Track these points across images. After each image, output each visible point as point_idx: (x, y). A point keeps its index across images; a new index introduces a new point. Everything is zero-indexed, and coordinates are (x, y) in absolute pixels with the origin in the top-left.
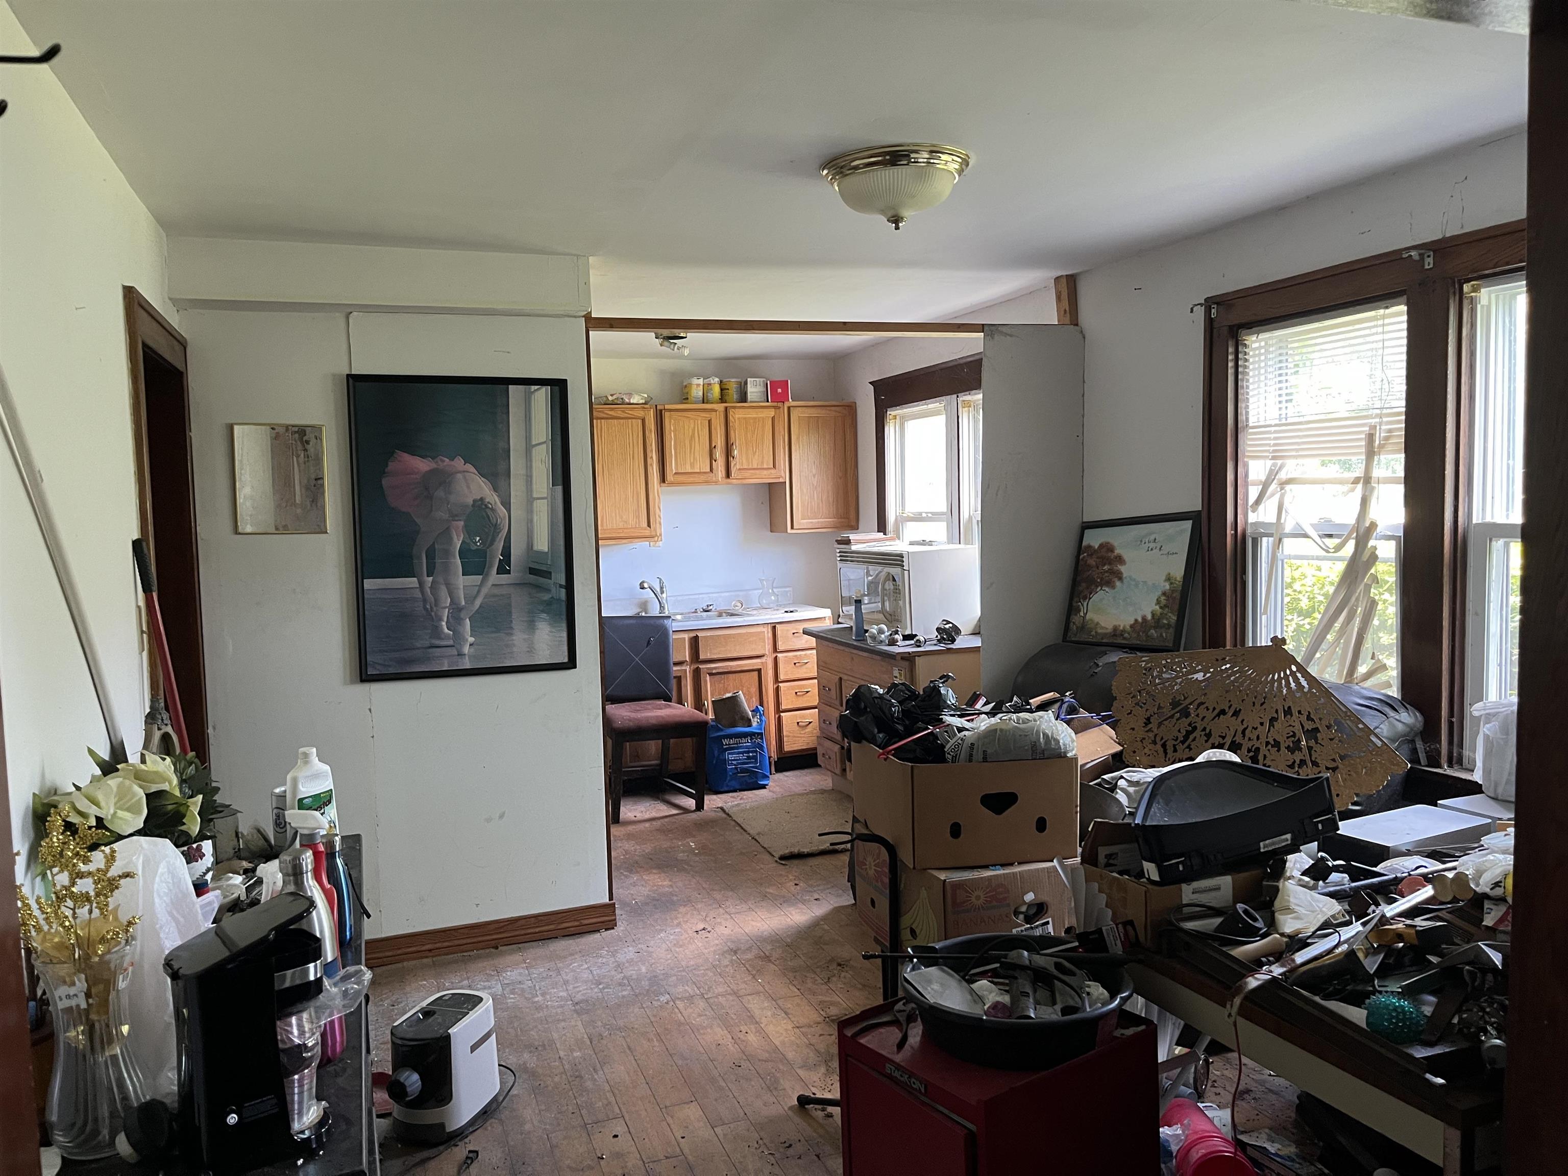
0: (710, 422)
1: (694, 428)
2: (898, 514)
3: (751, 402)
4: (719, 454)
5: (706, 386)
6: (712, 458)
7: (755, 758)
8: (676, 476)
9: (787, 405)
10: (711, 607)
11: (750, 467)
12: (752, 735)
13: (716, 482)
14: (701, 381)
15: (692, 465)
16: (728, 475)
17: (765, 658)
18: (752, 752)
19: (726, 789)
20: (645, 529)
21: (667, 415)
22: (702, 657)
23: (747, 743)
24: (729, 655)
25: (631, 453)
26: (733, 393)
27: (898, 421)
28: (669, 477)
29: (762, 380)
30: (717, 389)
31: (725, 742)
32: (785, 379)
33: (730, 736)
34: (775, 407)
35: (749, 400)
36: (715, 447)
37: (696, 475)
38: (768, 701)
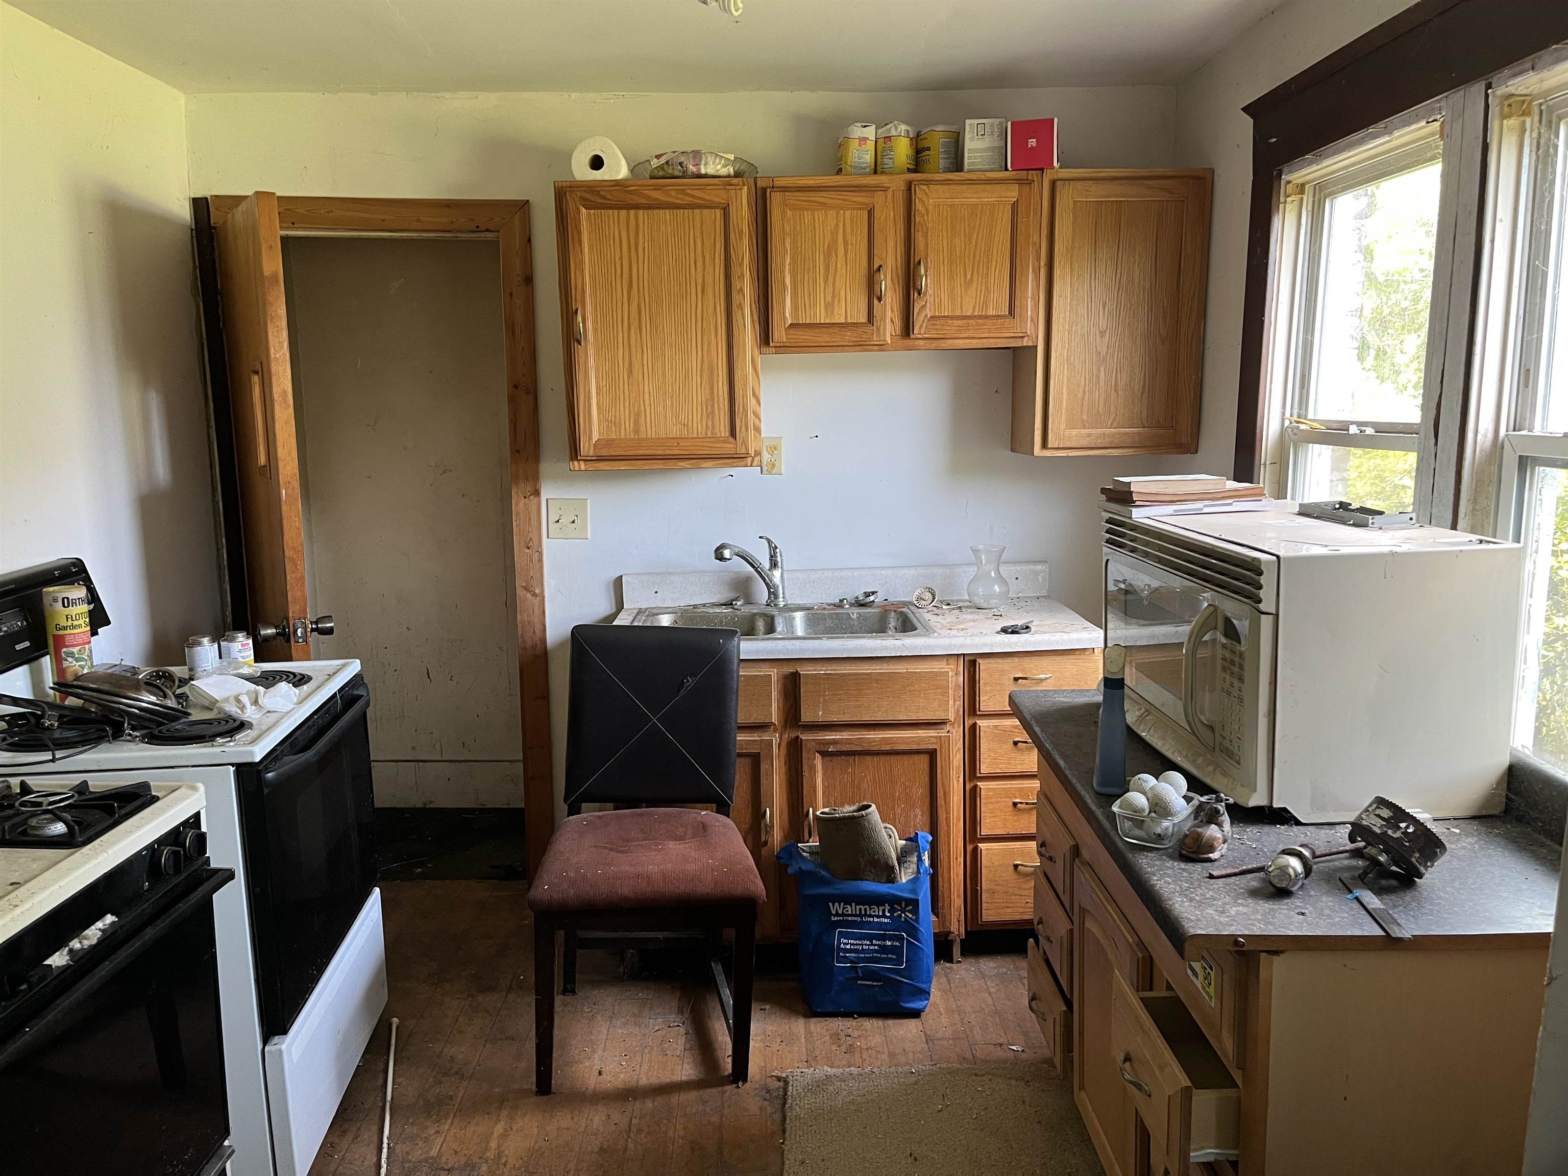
0: (871, 213)
1: (837, 225)
2: (1287, 423)
3: (969, 171)
4: (888, 286)
5: (881, 141)
6: (873, 294)
7: (897, 951)
8: (791, 331)
9: (1048, 176)
10: (872, 598)
11: (958, 313)
12: (894, 901)
13: (881, 347)
14: (870, 132)
15: (829, 307)
16: (907, 329)
17: (948, 727)
18: (891, 938)
19: (830, 1009)
20: (724, 442)
21: (776, 199)
22: (806, 716)
23: (881, 916)
24: (866, 717)
25: (700, 281)
26: (938, 156)
27: (1307, 199)
28: (779, 334)
29: (997, 121)
30: (902, 151)
31: (835, 908)
32: (1052, 117)
33: (847, 899)
34: (1020, 182)
35: (966, 167)
36: (879, 269)
37: (836, 330)
38: (948, 819)
